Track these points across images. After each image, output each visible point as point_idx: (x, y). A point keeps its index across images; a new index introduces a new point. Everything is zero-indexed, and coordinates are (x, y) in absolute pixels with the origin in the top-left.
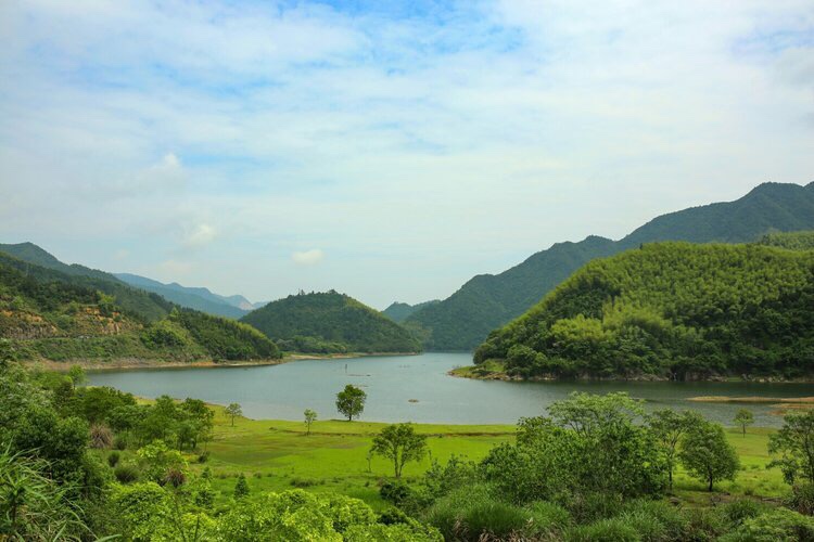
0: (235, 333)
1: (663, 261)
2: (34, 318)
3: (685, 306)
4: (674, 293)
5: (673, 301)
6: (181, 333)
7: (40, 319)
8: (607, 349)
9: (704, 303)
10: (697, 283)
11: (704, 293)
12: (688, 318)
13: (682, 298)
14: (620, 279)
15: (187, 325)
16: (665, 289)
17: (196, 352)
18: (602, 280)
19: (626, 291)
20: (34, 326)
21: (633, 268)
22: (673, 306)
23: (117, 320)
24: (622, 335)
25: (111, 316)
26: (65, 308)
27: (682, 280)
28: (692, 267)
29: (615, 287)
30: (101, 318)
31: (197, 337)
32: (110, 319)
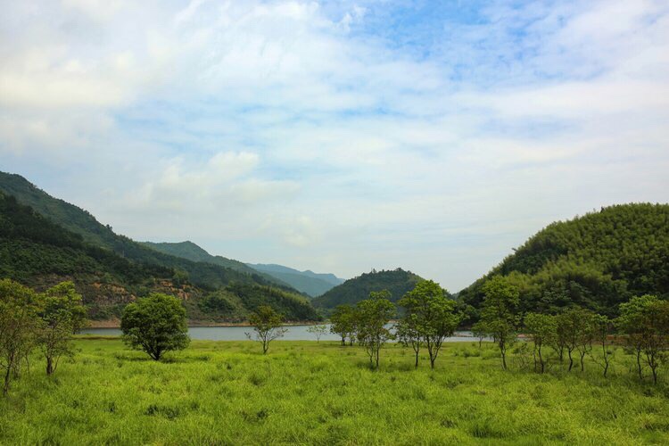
0: (278, 300)
1: (618, 221)
2: (118, 289)
3: (629, 262)
4: (621, 250)
5: (618, 258)
6: (233, 300)
7: (123, 290)
8: (529, 301)
9: (650, 258)
10: (647, 241)
11: (652, 249)
12: (631, 272)
13: (627, 254)
14: (570, 240)
15: (239, 294)
16: (613, 246)
17: (243, 315)
18: (552, 241)
19: (574, 250)
20: (117, 295)
21: (586, 229)
22: (617, 262)
23: (186, 291)
24: (548, 288)
25: (182, 288)
26: (146, 282)
27: (633, 238)
28: (645, 226)
29: (564, 246)
30: (173, 289)
31: (246, 303)
32: (181, 290)
